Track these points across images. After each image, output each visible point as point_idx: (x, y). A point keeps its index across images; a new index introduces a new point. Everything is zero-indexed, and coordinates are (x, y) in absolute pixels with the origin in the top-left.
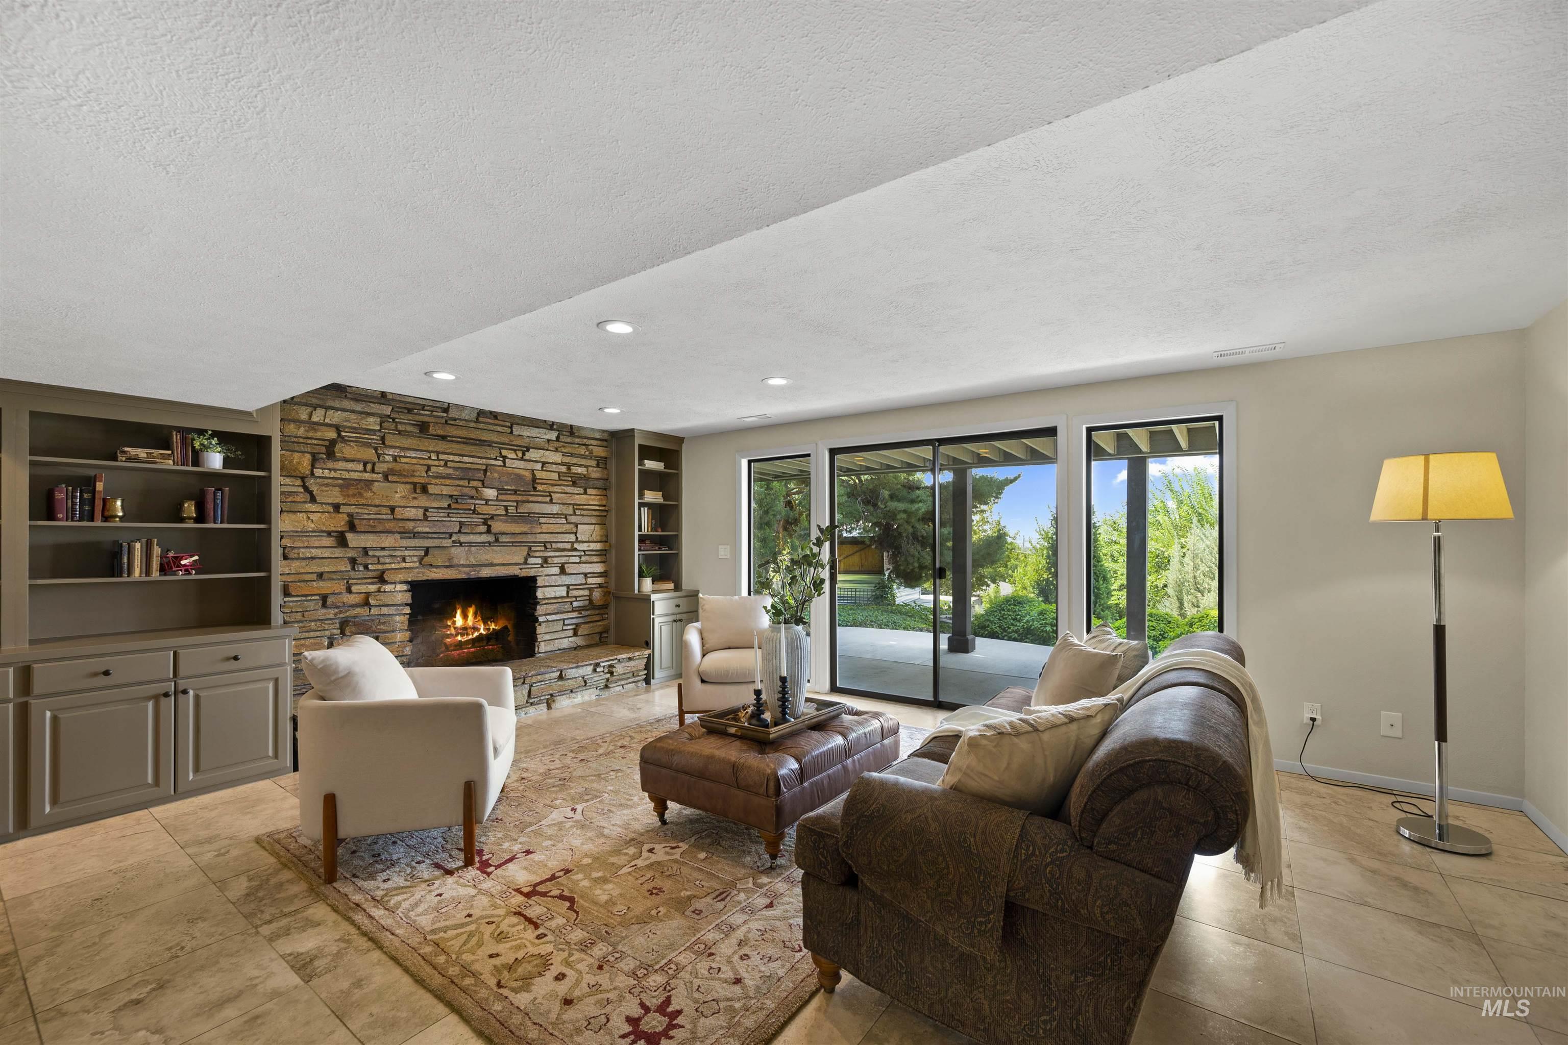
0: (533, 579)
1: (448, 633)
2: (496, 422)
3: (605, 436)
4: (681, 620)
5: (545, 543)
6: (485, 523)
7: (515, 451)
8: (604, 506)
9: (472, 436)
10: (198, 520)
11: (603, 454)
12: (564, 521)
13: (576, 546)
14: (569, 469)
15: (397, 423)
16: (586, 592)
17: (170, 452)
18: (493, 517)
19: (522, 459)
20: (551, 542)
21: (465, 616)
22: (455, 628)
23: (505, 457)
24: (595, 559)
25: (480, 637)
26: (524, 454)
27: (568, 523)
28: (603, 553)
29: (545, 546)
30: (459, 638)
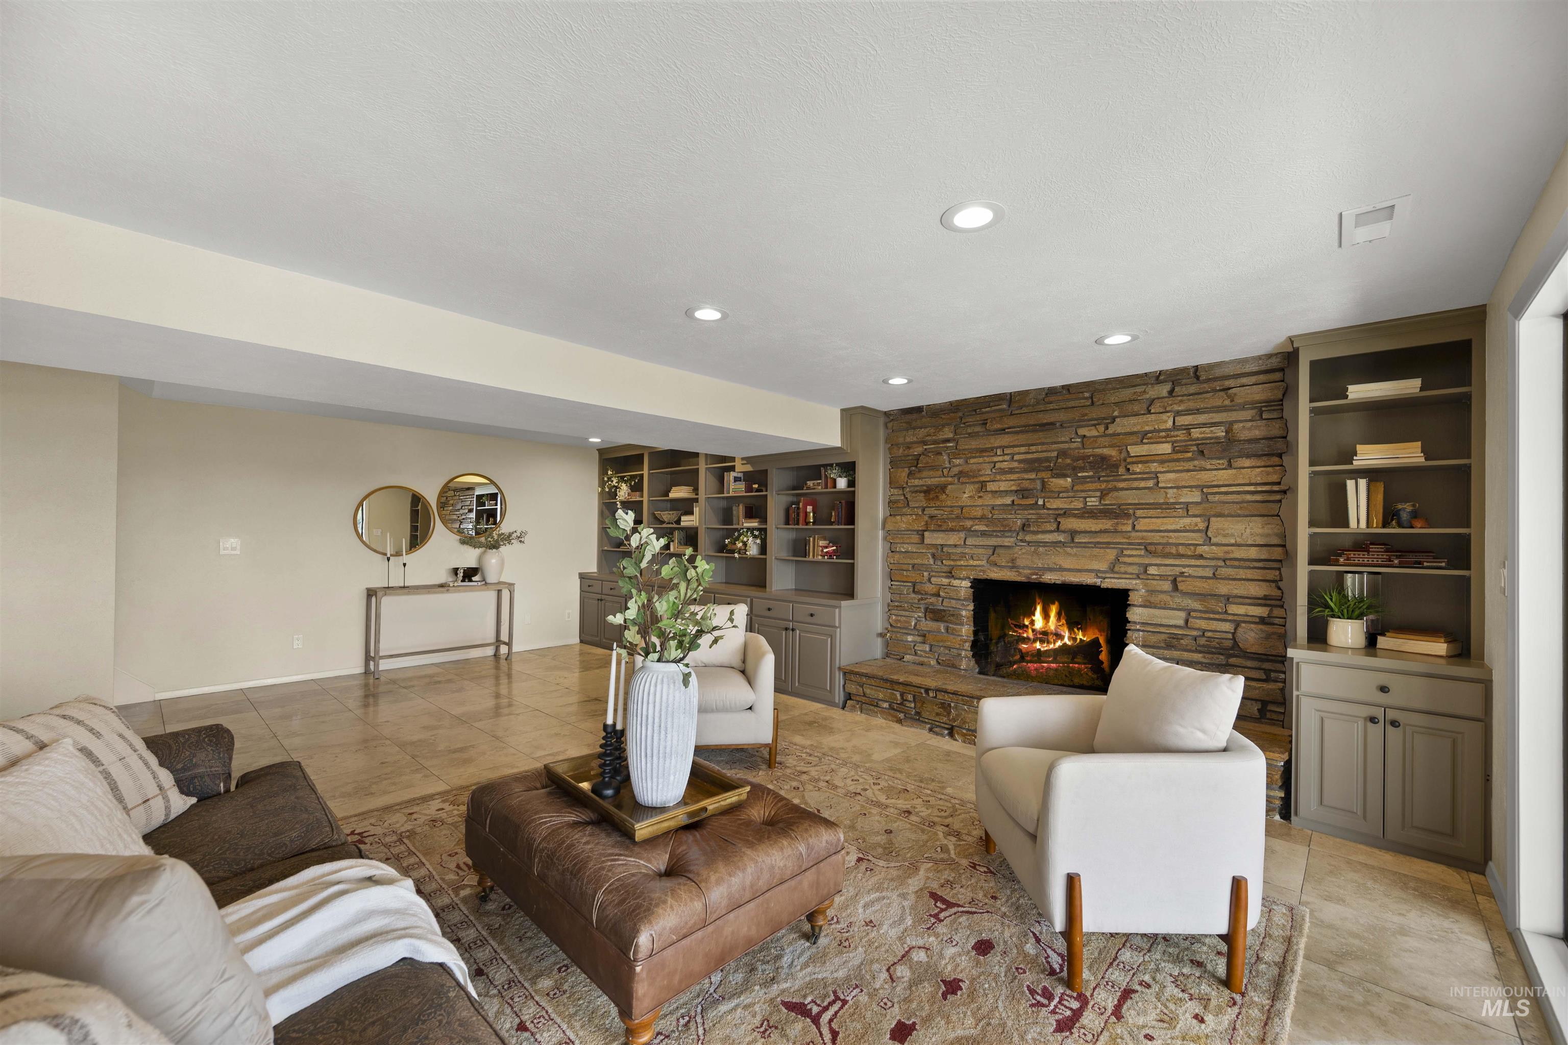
0: (1122, 592)
1: (1025, 635)
2: (1072, 396)
5: (1144, 545)
6: (1055, 518)
7: (1093, 426)
9: (1041, 420)
13: (1205, 549)
14: (1189, 434)
16: (1227, 627)
17: (821, 481)
18: (1067, 510)
19: (1105, 434)
20: (1157, 544)
21: (1046, 616)
22: (1033, 630)
25: (1065, 648)
26: (1109, 428)
27: (1193, 515)
28: (1271, 565)
29: (1144, 550)
30: (1038, 645)
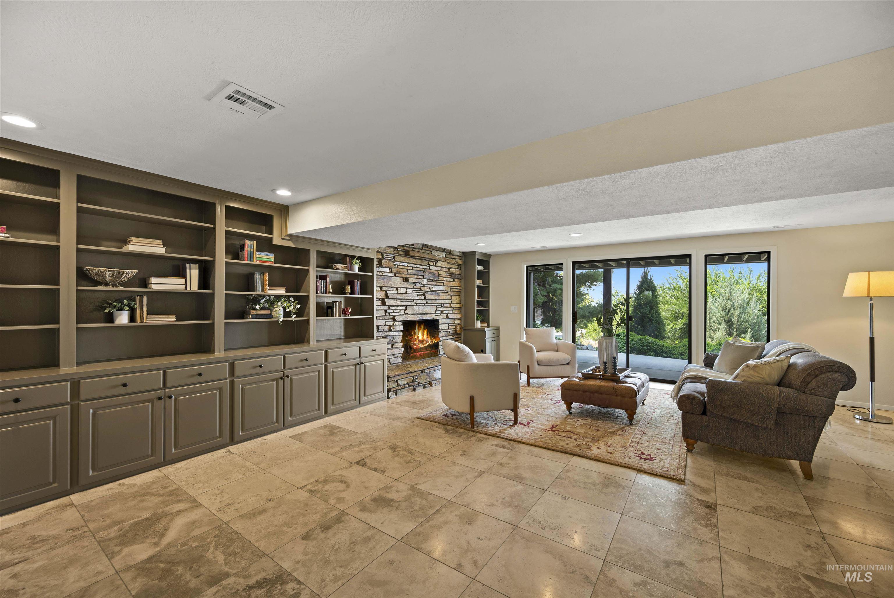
0: (438, 321)
1: (415, 342)
2: (428, 249)
3: (461, 255)
4: (495, 341)
5: (441, 304)
6: (424, 294)
7: (433, 262)
8: (460, 287)
9: (422, 256)
10: (351, 294)
11: (461, 263)
12: (447, 294)
13: (452, 305)
14: (449, 270)
15: (398, 251)
16: (454, 327)
17: (346, 265)
18: (426, 292)
19: (435, 266)
20: (443, 304)
21: (423, 335)
22: (418, 340)
23: (429, 265)
24: (456, 312)
25: (429, 345)
26: (436, 264)
27: (449, 295)
28: (459, 309)
29: (441, 306)
30: (420, 346)
